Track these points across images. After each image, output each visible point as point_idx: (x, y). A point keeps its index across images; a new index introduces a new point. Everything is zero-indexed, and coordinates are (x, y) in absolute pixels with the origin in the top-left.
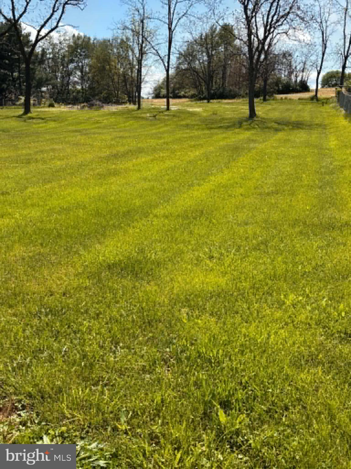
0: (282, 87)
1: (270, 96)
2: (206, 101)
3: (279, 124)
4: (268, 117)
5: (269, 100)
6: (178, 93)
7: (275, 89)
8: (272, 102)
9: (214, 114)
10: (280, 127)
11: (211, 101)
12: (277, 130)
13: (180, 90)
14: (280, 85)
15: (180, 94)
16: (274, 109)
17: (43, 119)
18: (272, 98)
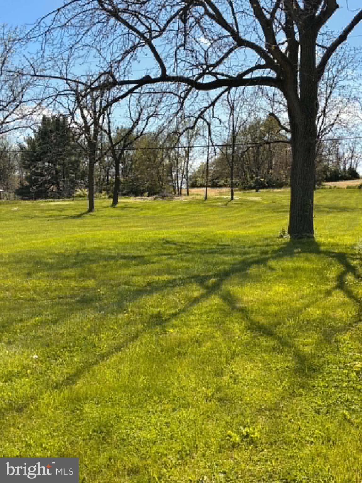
0: (330, 174)
1: (318, 185)
2: (254, 190)
3: (330, 208)
4: (320, 204)
5: (318, 189)
6: (218, 182)
7: (323, 178)
8: (322, 191)
9: (273, 202)
10: (331, 210)
11: (260, 190)
12: (328, 213)
13: (219, 180)
14: (328, 173)
15: (219, 184)
16: (324, 197)
17: (136, 208)
18: (321, 187)
